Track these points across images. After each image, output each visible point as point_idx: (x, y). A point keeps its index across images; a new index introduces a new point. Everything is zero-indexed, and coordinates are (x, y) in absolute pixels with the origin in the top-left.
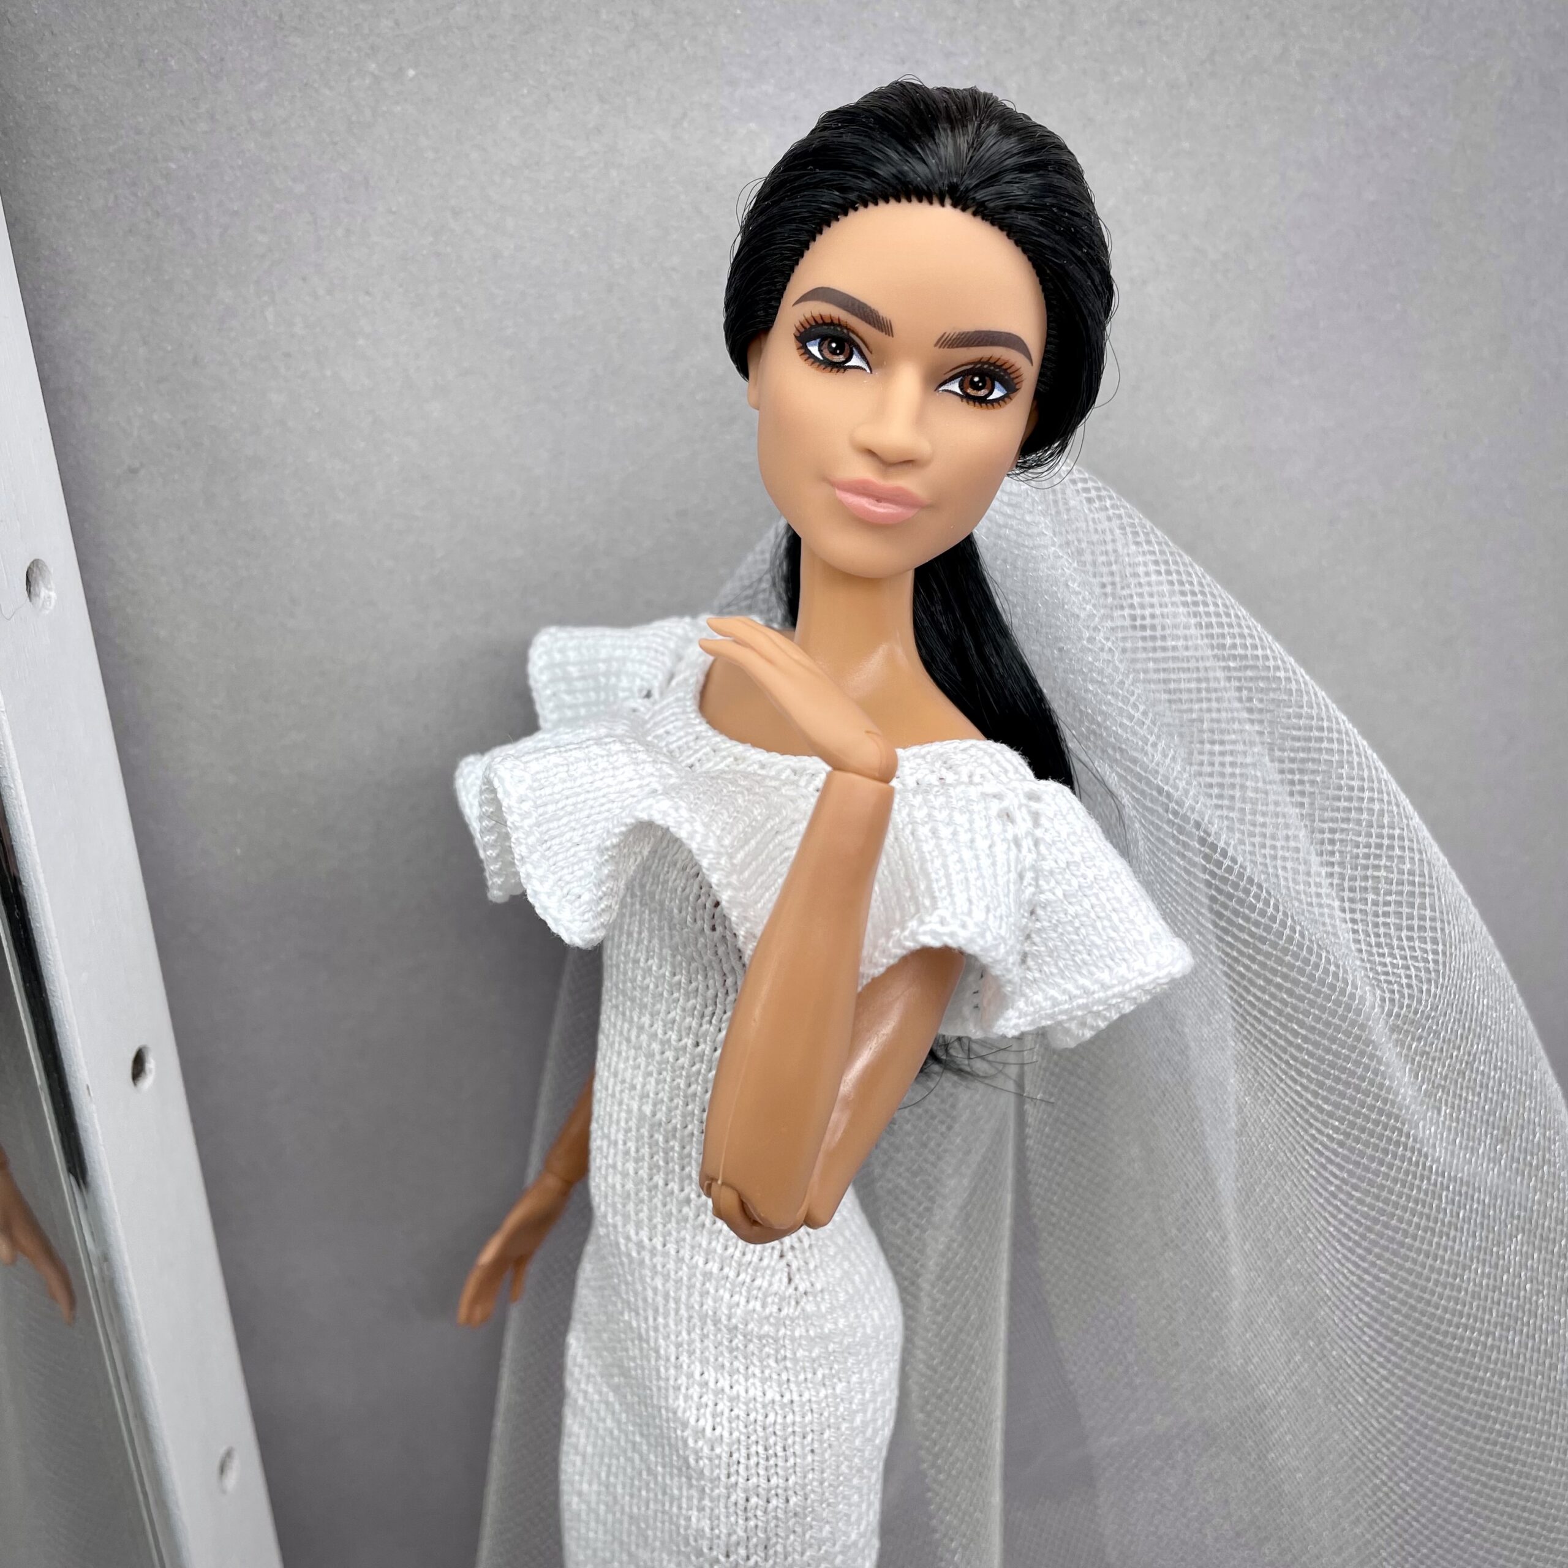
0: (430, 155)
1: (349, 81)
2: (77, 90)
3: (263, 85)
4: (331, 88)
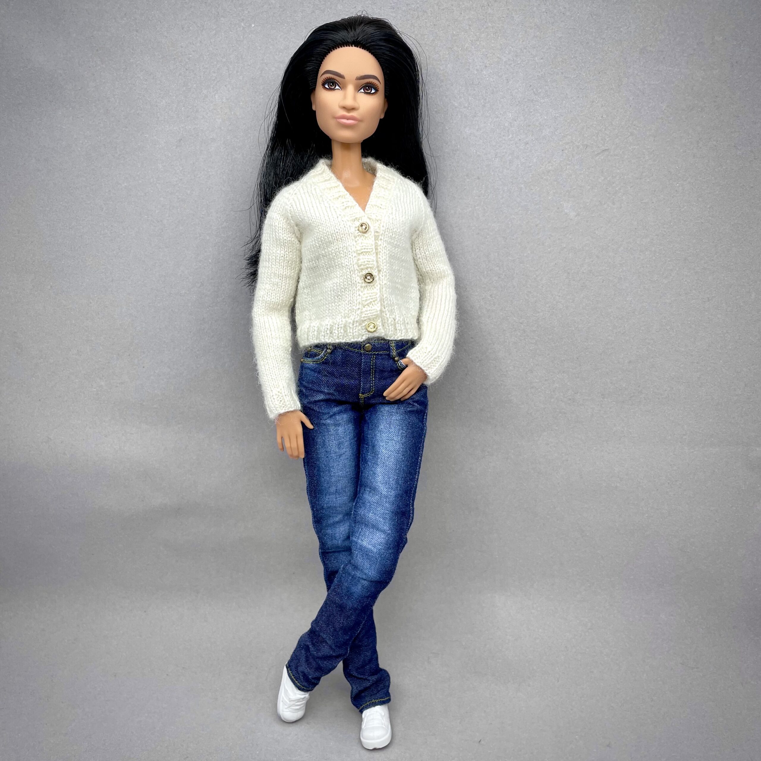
0: (259, 48)
1: (236, 29)
2: (167, 37)
3: (214, 32)
4: (232, 32)
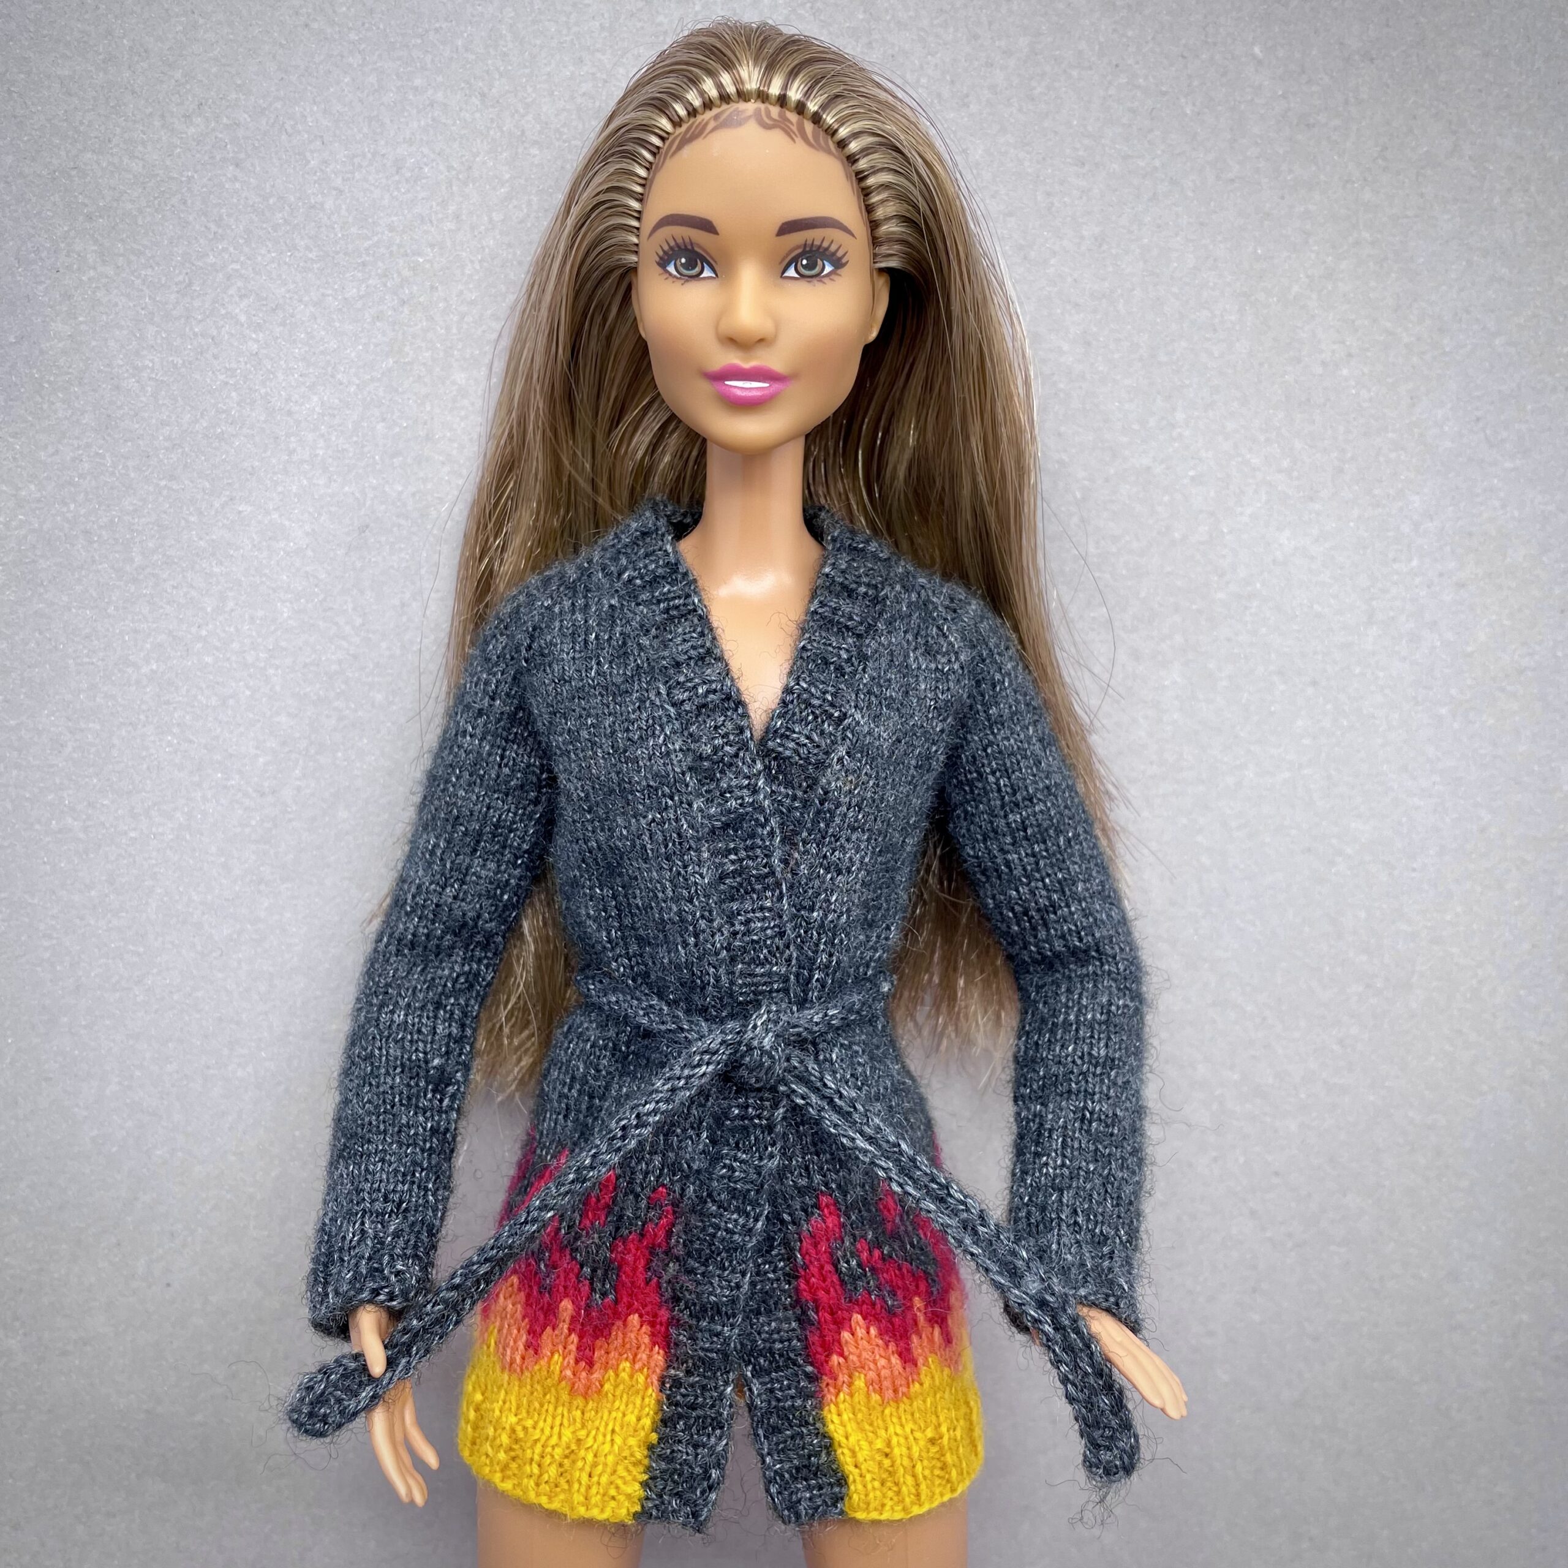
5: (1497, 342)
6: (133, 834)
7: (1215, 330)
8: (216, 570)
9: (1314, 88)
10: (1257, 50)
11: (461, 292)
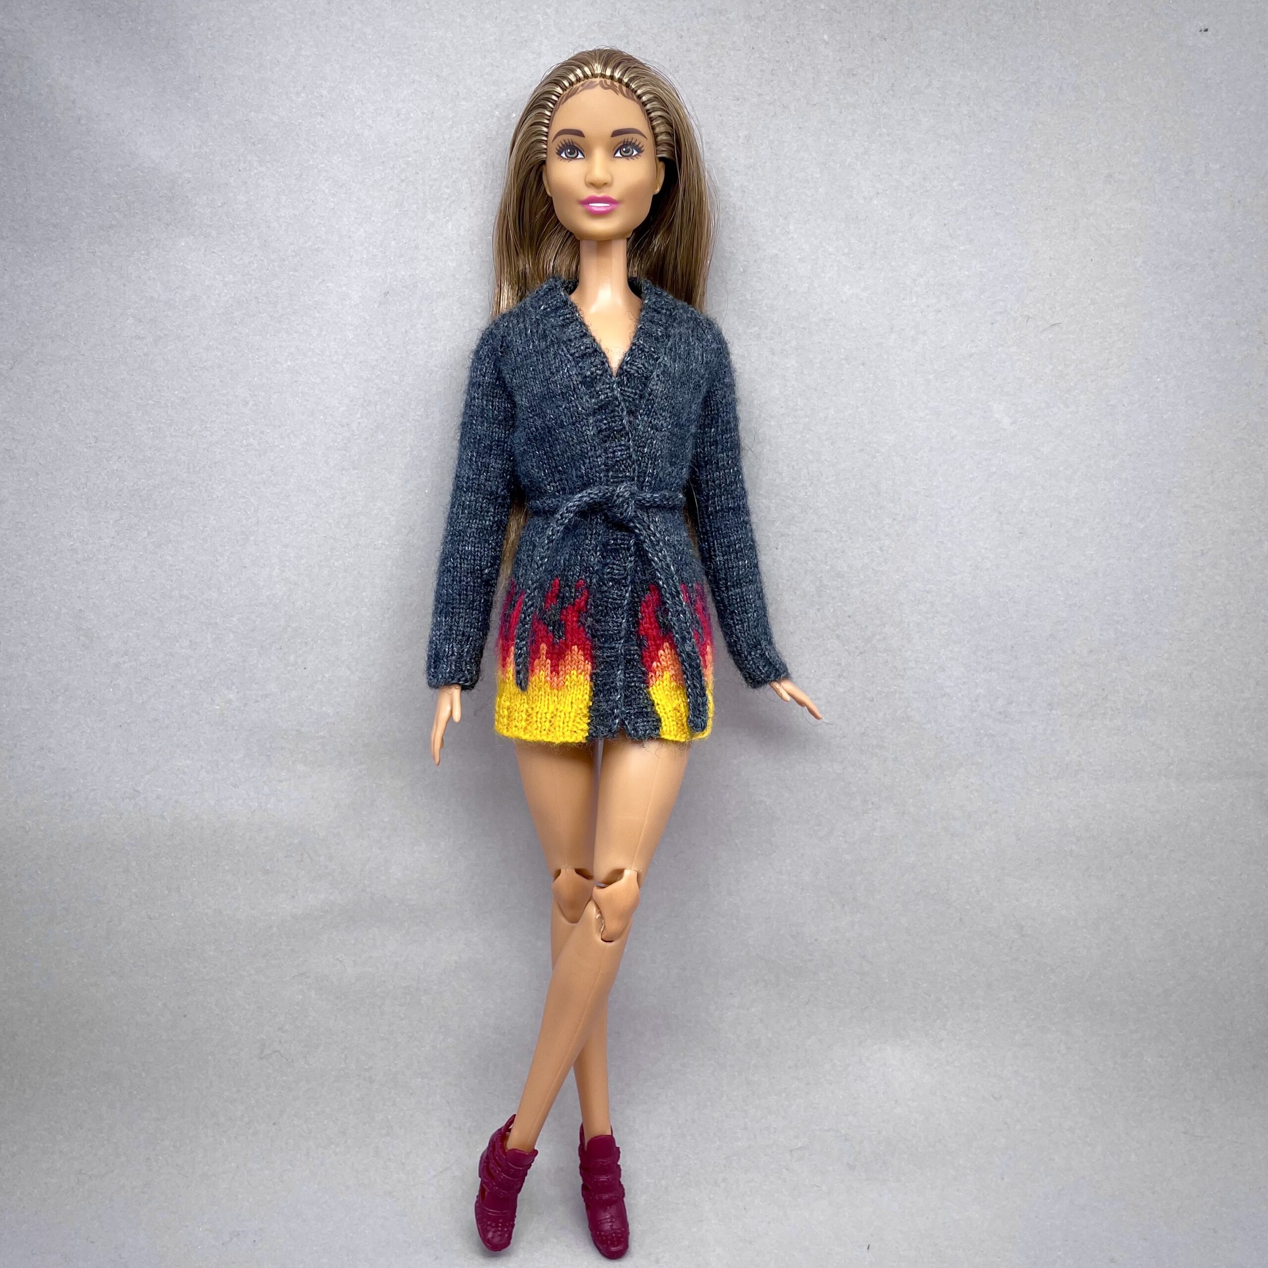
5: (954, 184)
6: (281, 447)
7: (808, 182)
8: (317, 315)
9: (856, 55)
10: (826, 37)
11: (430, 175)
